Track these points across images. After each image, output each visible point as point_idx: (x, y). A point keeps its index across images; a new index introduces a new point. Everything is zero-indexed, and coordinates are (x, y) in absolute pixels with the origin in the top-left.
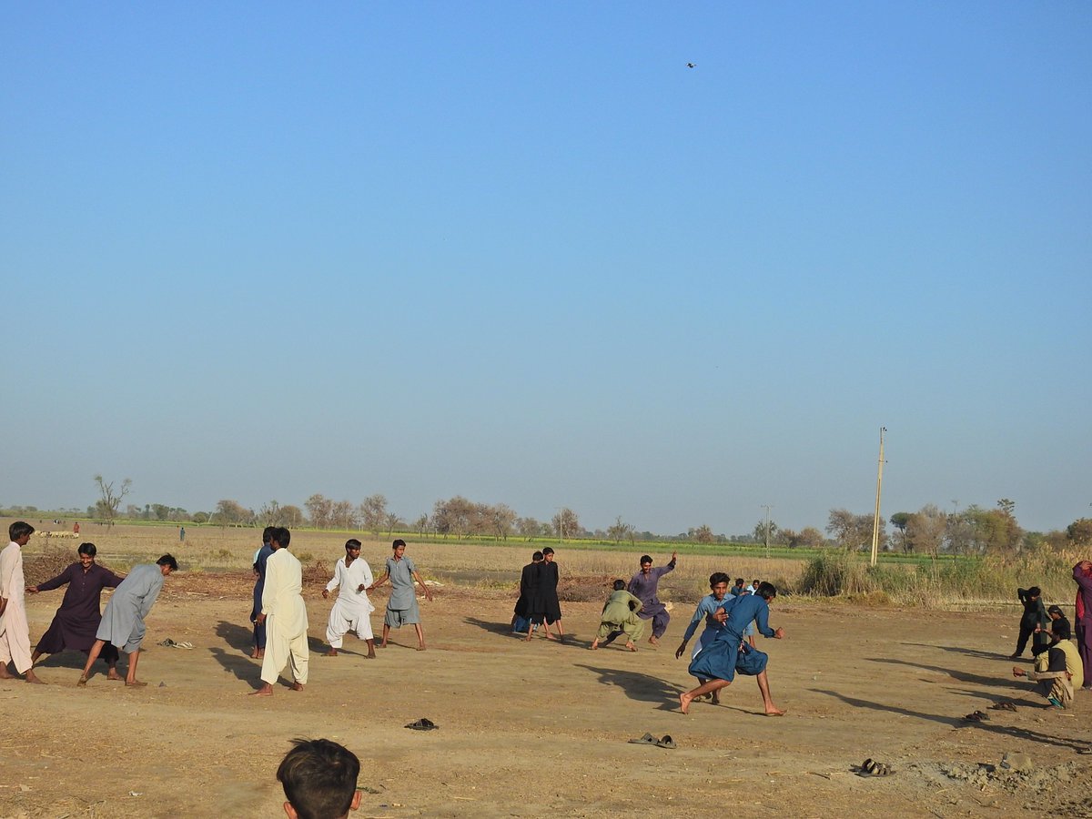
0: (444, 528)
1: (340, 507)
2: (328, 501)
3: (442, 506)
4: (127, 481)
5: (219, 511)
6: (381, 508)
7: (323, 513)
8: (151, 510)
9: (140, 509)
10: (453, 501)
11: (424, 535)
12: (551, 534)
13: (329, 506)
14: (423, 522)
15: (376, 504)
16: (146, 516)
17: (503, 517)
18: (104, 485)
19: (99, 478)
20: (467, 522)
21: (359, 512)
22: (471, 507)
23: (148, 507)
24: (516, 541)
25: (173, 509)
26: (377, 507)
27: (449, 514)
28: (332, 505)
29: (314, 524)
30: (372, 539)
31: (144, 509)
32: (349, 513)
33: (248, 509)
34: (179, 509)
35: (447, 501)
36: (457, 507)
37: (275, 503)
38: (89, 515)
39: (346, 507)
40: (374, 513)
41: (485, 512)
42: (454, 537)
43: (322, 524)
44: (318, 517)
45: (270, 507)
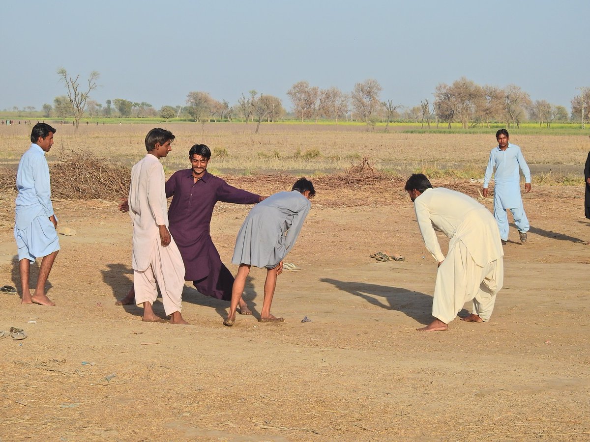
0: (447, 116)
1: (328, 96)
2: (314, 89)
3: (444, 91)
4: (94, 74)
5: (189, 105)
6: (374, 96)
7: (309, 103)
8: (113, 106)
9: (100, 106)
10: (457, 85)
11: (426, 124)
12: (566, 119)
13: (316, 94)
14: (425, 109)
15: (368, 91)
16: (107, 112)
17: (514, 101)
18: (69, 80)
19: (63, 72)
20: (473, 108)
21: (351, 100)
22: (477, 90)
23: (109, 102)
24: (529, 128)
25: (136, 104)
26: (369, 94)
27: (453, 99)
28: (319, 93)
29: (298, 116)
30: (367, 131)
31: (105, 105)
32: (338, 103)
33: (221, 101)
34: (143, 104)
35: (450, 84)
36: (462, 91)
37: (254, 93)
38: (45, 114)
39: (335, 95)
40: (366, 100)
41: (495, 96)
42: (460, 125)
43: (309, 116)
44: (303, 108)
45: (248, 97)
